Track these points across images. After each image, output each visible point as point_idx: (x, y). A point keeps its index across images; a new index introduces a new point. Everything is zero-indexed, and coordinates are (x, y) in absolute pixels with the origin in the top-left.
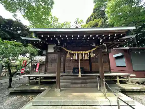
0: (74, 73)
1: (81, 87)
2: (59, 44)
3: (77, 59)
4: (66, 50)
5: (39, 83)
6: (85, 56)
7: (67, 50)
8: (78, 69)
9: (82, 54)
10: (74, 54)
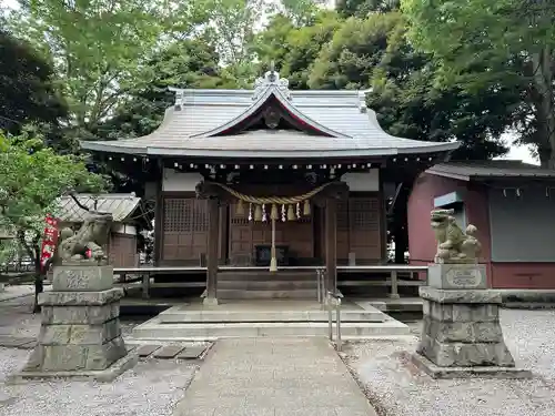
0: (258, 262)
1: (275, 298)
2: (213, 177)
3: (264, 219)
4: (233, 193)
5: (146, 292)
6: (286, 213)
7: (237, 195)
8: (269, 248)
9: (279, 207)
10: (258, 207)
